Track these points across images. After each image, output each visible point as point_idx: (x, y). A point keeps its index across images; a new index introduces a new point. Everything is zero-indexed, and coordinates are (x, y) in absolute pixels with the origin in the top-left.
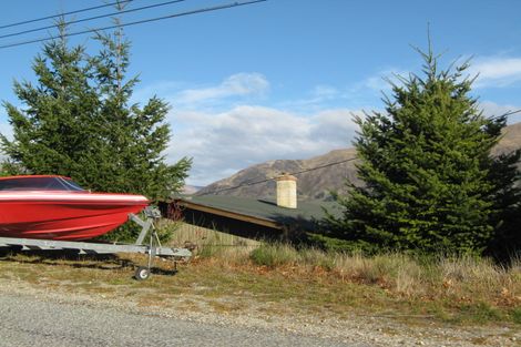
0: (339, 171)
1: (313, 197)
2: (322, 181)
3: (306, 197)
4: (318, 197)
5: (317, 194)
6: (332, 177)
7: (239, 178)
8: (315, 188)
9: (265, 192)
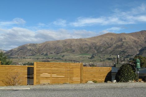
0: (48, 47)
1: (40, 54)
2: (43, 50)
3: (39, 54)
4: (42, 54)
5: (42, 53)
6: (46, 49)
7: (19, 48)
8: (41, 52)
9: (27, 53)
